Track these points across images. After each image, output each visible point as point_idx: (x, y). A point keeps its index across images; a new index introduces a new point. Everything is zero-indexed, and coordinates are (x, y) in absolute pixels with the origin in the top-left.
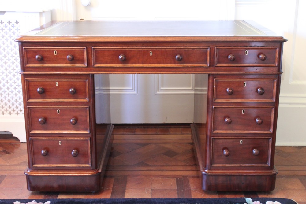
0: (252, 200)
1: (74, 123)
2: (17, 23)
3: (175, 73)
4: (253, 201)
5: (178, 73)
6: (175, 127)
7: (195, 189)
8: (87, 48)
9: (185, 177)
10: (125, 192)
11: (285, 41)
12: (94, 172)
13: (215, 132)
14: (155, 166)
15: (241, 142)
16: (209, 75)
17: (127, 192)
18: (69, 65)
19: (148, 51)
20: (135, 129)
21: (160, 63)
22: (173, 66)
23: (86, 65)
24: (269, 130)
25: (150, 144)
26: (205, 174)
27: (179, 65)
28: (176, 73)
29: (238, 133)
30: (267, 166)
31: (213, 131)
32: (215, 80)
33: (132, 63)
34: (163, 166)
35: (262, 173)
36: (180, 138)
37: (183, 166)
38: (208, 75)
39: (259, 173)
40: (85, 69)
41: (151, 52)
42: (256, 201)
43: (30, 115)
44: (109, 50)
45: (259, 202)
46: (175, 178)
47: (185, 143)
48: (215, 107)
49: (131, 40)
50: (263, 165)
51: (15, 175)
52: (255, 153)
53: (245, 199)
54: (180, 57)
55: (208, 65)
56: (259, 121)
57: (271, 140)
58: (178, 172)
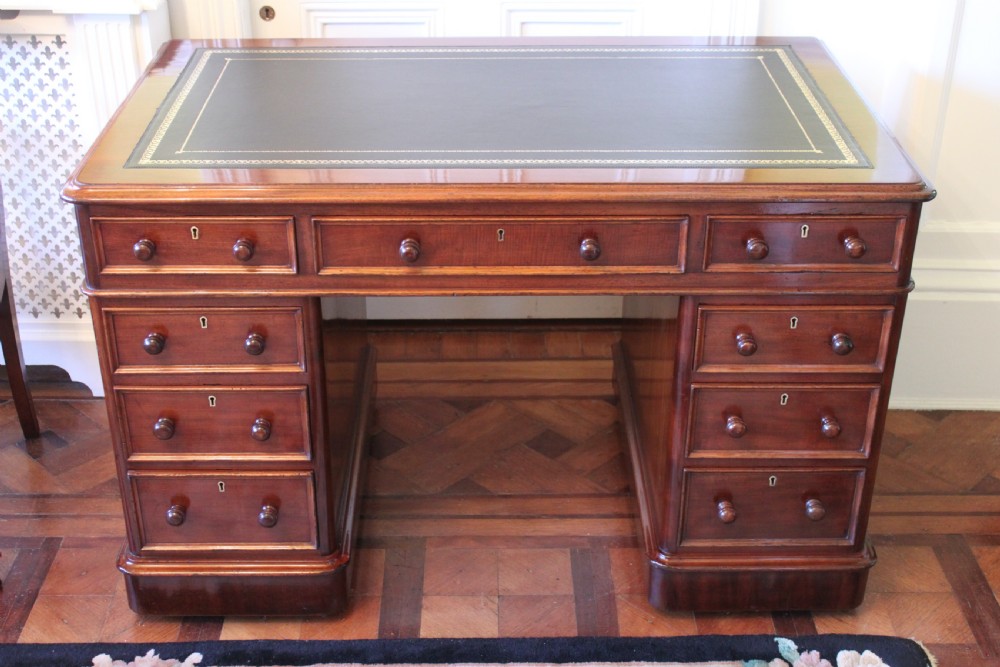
0: (796, 647)
1: (261, 436)
2: (59, 42)
3: (575, 292)
4: (800, 651)
5: (585, 291)
6: (561, 330)
7: (627, 596)
8: (294, 219)
9: (596, 541)
10: (421, 607)
11: (929, 197)
12: (325, 563)
13: (694, 455)
14: (505, 497)
15: (773, 481)
16: (682, 298)
17: (427, 608)
18: (240, 270)
19: (491, 228)
20: (440, 339)
21: (528, 264)
22: (570, 273)
23: (293, 271)
24: (858, 449)
25: (489, 399)
26: (659, 568)
27: (589, 268)
28: (581, 291)
29: (764, 459)
30: (845, 544)
31: (689, 454)
32: (703, 311)
33: (441, 265)
34: (533, 497)
35: (829, 563)
36: (579, 375)
37: (589, 496)
38: (678, 299)
39: (819, 563)
40: (293, 279)
41: (501, 232)
42: (810, 650)
43: (124, 410)
44: (365, 226)
45: (818, 653)
46: (568, 550)
47: (594, 397)
48: (697, 386)
49: (439, 198)
50: (833, 542)
51: (87, 536)
52: (812, 513)
53: (777, 643)
54: (594, 249)
55: (683, 269)
56: (830, 430)
57: (862, 474)
58: (576, 521)
